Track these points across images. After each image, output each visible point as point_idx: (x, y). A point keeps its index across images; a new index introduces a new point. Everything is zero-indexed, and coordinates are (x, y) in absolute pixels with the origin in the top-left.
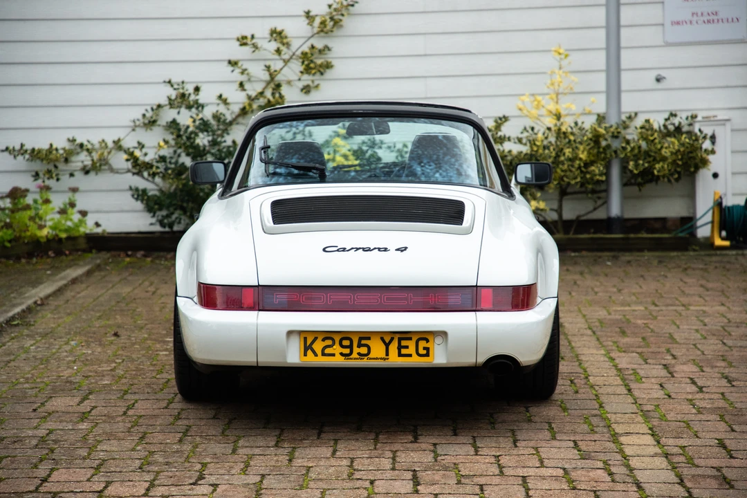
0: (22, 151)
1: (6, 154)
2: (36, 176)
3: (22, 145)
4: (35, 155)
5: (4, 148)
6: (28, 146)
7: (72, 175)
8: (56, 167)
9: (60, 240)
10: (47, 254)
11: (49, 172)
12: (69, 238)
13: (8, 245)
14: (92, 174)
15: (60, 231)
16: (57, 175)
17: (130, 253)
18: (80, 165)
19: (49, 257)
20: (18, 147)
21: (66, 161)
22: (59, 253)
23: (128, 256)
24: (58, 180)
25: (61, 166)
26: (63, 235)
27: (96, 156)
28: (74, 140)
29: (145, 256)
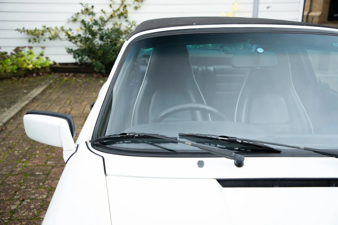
0: (24, 30)
1: (17, 31)
2: (30, 41)
3: (24, 28)
4: (29, 32)
5: (16, 29)
6: (26, 29)
7: (44, 40)
8: (38, 37)
9: (38, 69)
10: (32, 75)
11: (35, 39)
12: (42, 68)
13: (15, 71)
14: (52, 40)
15: (38, 65)
16: (38, 40)
17: (67, 74)
18: (48, 36)
19: (33, 77)
20: (22, 29)
21: (42, 35)
22: (38, 75)
23: (66, 76)
24: (39, 42)
25: (40, 36)
26: (39, 67)
27: (53, 33)
28: (44, 27)
29: (73, 76)
